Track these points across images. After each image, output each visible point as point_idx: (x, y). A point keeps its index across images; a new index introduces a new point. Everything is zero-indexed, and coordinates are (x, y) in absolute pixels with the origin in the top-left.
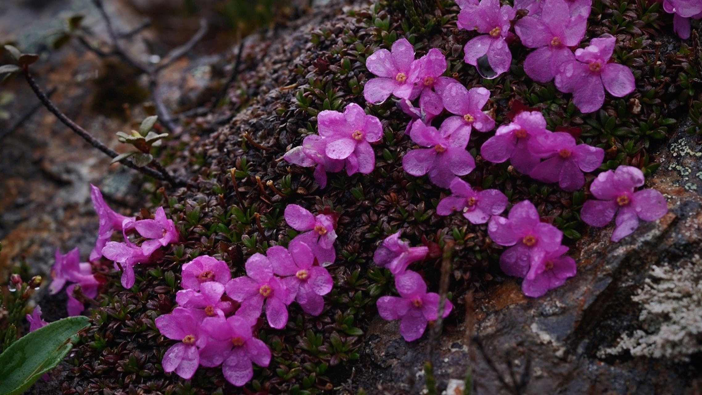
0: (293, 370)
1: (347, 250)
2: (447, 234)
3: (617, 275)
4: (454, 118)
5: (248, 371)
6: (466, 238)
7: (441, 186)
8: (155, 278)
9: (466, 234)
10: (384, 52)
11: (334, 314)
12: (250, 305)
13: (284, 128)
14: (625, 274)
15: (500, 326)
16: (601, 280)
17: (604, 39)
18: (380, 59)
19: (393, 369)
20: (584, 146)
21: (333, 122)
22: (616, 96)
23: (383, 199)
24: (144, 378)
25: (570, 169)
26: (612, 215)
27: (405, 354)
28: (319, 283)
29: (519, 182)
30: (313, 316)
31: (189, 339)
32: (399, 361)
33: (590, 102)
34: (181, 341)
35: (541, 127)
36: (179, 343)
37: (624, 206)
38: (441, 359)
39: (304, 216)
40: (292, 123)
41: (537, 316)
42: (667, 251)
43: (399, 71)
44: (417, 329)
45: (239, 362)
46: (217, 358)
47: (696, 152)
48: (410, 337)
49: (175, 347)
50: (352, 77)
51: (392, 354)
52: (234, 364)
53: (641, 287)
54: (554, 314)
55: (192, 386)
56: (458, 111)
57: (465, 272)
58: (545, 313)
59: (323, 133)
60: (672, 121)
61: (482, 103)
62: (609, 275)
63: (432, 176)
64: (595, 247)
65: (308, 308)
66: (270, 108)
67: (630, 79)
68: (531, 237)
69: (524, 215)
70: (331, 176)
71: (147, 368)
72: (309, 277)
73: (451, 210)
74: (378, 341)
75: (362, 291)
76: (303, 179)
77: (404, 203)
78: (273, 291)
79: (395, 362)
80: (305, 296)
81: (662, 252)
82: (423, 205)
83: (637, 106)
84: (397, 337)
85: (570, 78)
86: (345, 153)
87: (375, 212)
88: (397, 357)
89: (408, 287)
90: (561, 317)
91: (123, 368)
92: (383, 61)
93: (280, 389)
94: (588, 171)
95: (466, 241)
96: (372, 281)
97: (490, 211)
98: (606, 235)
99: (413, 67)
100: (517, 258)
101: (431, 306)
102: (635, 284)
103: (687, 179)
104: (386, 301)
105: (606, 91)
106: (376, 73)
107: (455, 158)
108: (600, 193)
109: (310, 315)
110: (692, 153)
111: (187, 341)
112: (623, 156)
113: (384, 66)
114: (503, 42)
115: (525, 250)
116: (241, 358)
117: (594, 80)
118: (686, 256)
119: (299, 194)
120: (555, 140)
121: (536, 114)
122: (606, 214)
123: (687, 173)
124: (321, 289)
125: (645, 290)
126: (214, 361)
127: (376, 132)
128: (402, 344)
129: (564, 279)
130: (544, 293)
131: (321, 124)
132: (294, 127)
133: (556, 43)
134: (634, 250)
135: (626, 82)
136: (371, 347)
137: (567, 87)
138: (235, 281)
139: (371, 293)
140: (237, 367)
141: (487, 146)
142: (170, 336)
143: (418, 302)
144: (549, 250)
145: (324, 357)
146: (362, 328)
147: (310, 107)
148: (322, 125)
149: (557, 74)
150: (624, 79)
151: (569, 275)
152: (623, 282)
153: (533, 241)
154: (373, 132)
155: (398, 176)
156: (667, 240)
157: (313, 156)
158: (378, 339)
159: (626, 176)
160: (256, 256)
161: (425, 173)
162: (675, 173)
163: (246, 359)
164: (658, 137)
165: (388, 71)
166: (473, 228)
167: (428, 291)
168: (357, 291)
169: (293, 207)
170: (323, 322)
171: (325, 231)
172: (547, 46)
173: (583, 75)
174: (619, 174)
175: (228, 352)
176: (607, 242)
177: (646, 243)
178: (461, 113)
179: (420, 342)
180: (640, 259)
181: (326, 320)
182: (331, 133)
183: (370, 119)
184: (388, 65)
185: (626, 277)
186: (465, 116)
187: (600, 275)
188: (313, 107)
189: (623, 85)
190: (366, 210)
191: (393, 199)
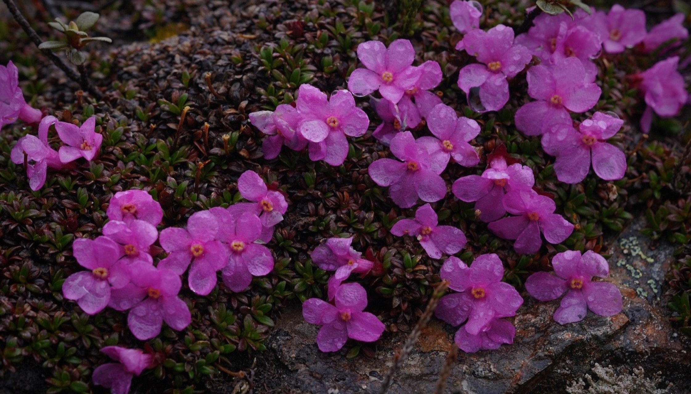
0: (201, 342)
1: (282, 234)
2: (394, 256)
3: (556, 359)
4: (433, 139)
5: (155, 327)
6: (417, 269)
7: (396, 203)
8: (64, 189)
9: (418, 264)
10: (379, 45)
11: (253, 296)
12: (175, 259)
13: (240, 80)
14: (564, 361)
15: (426, 371)
16: (540, 358)
17: (610, 117)
18: (374, 51)
19: (299, 375)
20: (559, 217)
21: (313, 100)
22: (601, 177)
23: (335, 195)
24: (32, 292)
25: (531, 232)
26: (560, 294)
27: (315, 363)
28: (256, 262)
29: (473, 226)
30: (232, 291)
31: (102, 272)
32: (308, 368)
33: (570, 173)
34: (91, 271)
35: (529, 185)
36: (87, 272)
37: (576, 289)
38: (358, 383)
39: (259, 186)
40: (250, 79)
41: (468, 374)
42: (612, 352)
43: (387, 68)
44: (333, 341)
45: (147, 314)
46: (126, 302)
47: (648, 257)
48: (325, 347)
49: (82, 274)
50: (327, 55)
51: (301, 358)
52: (142, 315)
53: (576, 379)
54: (485, 377)
55: (88, 323)
56: (439, 133)
57: (404, 302)
58: (476, 373)
59: (300, 107)
60: (628, 215)
61: (470, 136)
62: (550, 356)
63: (394, 190)
64: (533, 320)
65: (230, 281)
66: (219, 50)
67: (622, 166)
68: (483, 290)
69: (488, 267)
70: (286, 150)
71: (38, 283)
72: (244, 251)
73: (403, 232)
74: (287, 339)
75: (287, 282)
76: (250, 141)
77: (354, 206)
78: (205, 252)
79: (302, 368)
80: (232, 268)
81: (608, 352)
82: (372, 216)
83: (614, 194)
84: (310, 342)
85: (561, 142)
86: (318, 136)
87: (325, 205)
88: (307, 363)
89: (349, 300)
90: (491, 383)
91: (11, 275)
92: (376, 53)
93: (185, 357)
94: (551, 242)
95: (417, 271)
96: (300, 275)
97: (444, 248)
98: (545, 311)
99: (408, 72)
100: (458, 305)
101: (357, 324)
102: (571, 374)
103: (637, 282)
104: (318, 304)
105: (591, 168)
106: (366, 64)
107: (426, 181)
108: (561, 270)
109: (229, 289)
110: (643, 257)
111: (99, 274)
112: (581, 237)
113: (375, 60)
114: (503, 81)
115: (470, 300)
116: (152, 311)
117: (583, 153)
118: (628, 364)
119: (240, 155)
120: (539, 202)
121: (527, 169)
122: (554, 291)
123: (638, 277)
124: (255, 268)
125: (580, 383)
126: (121, 304)
127: (358, 127)
128: (315, 351)
129: (499, 343)
130: (475, 351)
131: (302, 97)
132: (251, 83)
133: (556, 102)
134: (582, 340)
135: (617, 167)
136: (279, 343)
137: (553, 150)
138: (173, 231)
139: (296, 287)
140: (143, 319)
141: (463, 182)
142: (81, 263)
143: (347, 316)
144: (498, 311)
145: (233, 338)
146: (274, 319)
147: (278, 69)
148: (301, 99)
149: (546, 132)
150: (616, 163)
151: (506, 341)
152: (559, 368)
153: (483, 295)
154: (355, 127)
155: (357, 178)
156: (615, 341)
157: (284, 127)
158: (288, 337)
159: (593, 262)
160: (206, 213)
161: (388, 185)
162: (624, 271)
163: (157, 314)
164: (614, 227)
165: (378, 65)
166: (426, 260)
167: (366, 310)
168: (280, 280)
169: (252, 174)
170: (239, 301)
171: (272, 209)
172: (546, 101)
173: (575, 144)
174: (587, 258)
175: (139, 300)
176: (546, 319)
177: (596, 337)
178: (440, 137)
179: (333, 356)
180: (584, 351)
181: (244, 300)
182: (306, 110)
183: (358, 113)
184: (379, 60)
185: (564, 364)
186: (445, 142)
187: (540, 353)
188: (281, 72)
189: (612, 168)
190: (315, 200)
191: (345, 199)
